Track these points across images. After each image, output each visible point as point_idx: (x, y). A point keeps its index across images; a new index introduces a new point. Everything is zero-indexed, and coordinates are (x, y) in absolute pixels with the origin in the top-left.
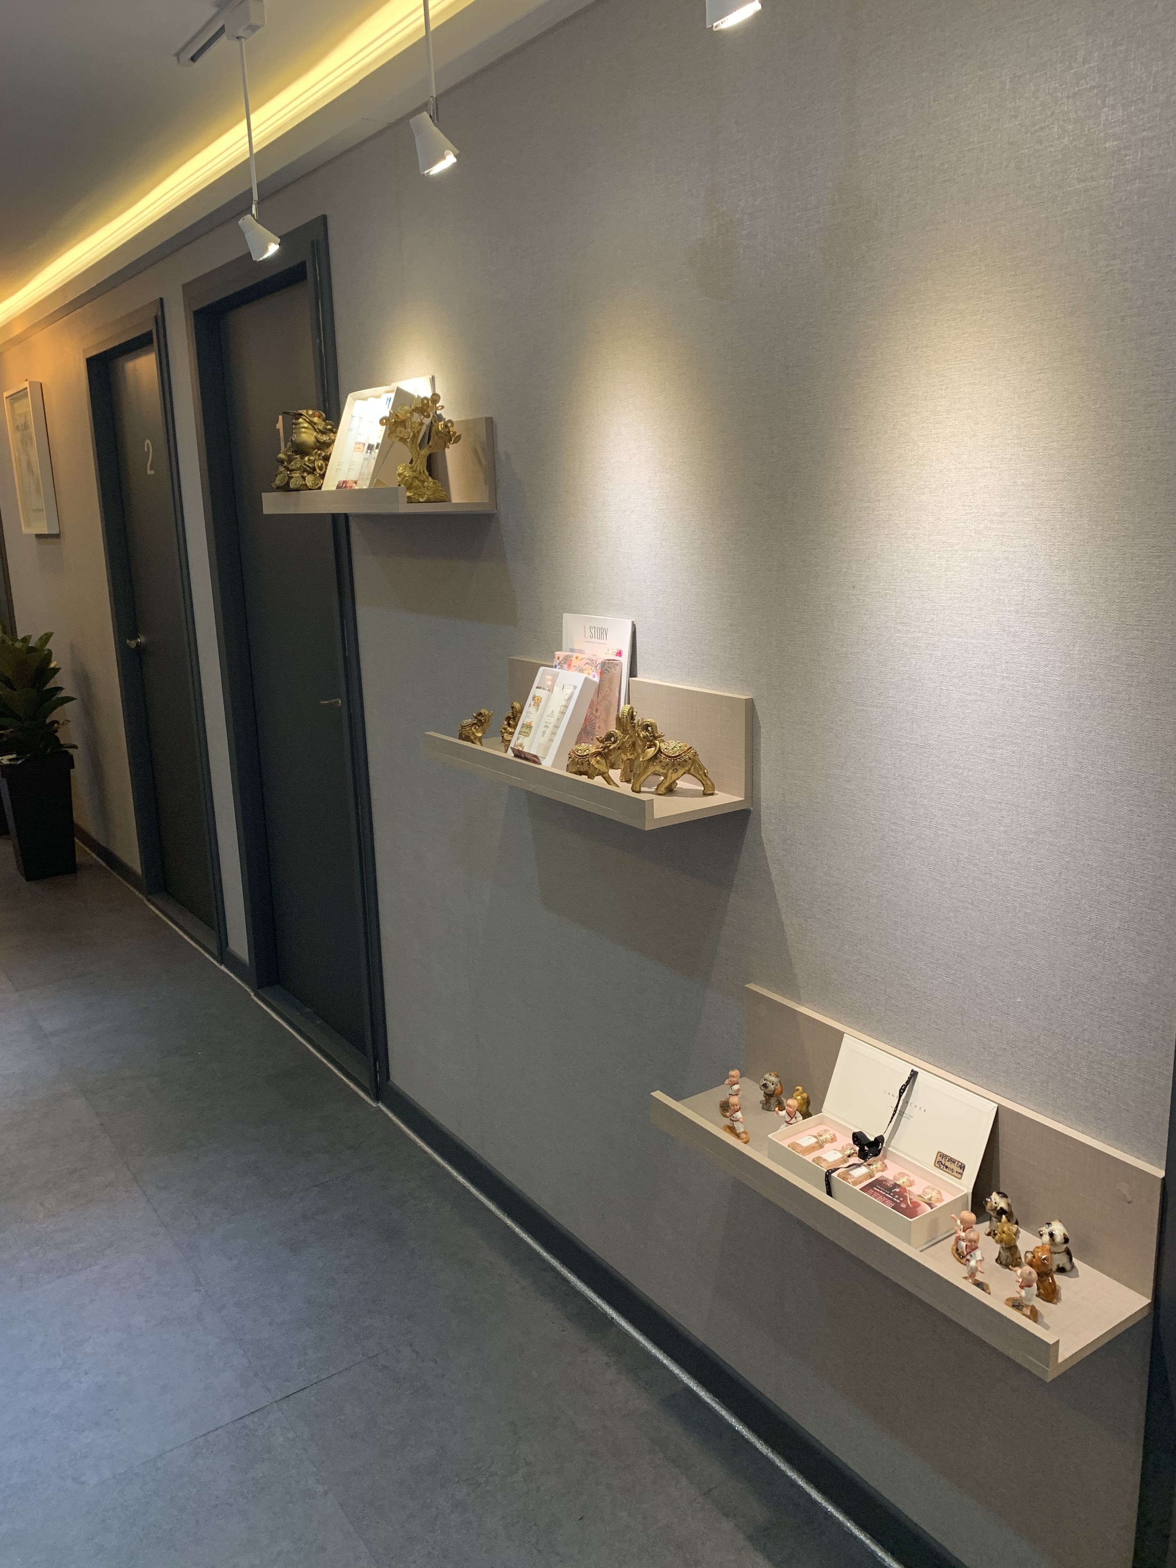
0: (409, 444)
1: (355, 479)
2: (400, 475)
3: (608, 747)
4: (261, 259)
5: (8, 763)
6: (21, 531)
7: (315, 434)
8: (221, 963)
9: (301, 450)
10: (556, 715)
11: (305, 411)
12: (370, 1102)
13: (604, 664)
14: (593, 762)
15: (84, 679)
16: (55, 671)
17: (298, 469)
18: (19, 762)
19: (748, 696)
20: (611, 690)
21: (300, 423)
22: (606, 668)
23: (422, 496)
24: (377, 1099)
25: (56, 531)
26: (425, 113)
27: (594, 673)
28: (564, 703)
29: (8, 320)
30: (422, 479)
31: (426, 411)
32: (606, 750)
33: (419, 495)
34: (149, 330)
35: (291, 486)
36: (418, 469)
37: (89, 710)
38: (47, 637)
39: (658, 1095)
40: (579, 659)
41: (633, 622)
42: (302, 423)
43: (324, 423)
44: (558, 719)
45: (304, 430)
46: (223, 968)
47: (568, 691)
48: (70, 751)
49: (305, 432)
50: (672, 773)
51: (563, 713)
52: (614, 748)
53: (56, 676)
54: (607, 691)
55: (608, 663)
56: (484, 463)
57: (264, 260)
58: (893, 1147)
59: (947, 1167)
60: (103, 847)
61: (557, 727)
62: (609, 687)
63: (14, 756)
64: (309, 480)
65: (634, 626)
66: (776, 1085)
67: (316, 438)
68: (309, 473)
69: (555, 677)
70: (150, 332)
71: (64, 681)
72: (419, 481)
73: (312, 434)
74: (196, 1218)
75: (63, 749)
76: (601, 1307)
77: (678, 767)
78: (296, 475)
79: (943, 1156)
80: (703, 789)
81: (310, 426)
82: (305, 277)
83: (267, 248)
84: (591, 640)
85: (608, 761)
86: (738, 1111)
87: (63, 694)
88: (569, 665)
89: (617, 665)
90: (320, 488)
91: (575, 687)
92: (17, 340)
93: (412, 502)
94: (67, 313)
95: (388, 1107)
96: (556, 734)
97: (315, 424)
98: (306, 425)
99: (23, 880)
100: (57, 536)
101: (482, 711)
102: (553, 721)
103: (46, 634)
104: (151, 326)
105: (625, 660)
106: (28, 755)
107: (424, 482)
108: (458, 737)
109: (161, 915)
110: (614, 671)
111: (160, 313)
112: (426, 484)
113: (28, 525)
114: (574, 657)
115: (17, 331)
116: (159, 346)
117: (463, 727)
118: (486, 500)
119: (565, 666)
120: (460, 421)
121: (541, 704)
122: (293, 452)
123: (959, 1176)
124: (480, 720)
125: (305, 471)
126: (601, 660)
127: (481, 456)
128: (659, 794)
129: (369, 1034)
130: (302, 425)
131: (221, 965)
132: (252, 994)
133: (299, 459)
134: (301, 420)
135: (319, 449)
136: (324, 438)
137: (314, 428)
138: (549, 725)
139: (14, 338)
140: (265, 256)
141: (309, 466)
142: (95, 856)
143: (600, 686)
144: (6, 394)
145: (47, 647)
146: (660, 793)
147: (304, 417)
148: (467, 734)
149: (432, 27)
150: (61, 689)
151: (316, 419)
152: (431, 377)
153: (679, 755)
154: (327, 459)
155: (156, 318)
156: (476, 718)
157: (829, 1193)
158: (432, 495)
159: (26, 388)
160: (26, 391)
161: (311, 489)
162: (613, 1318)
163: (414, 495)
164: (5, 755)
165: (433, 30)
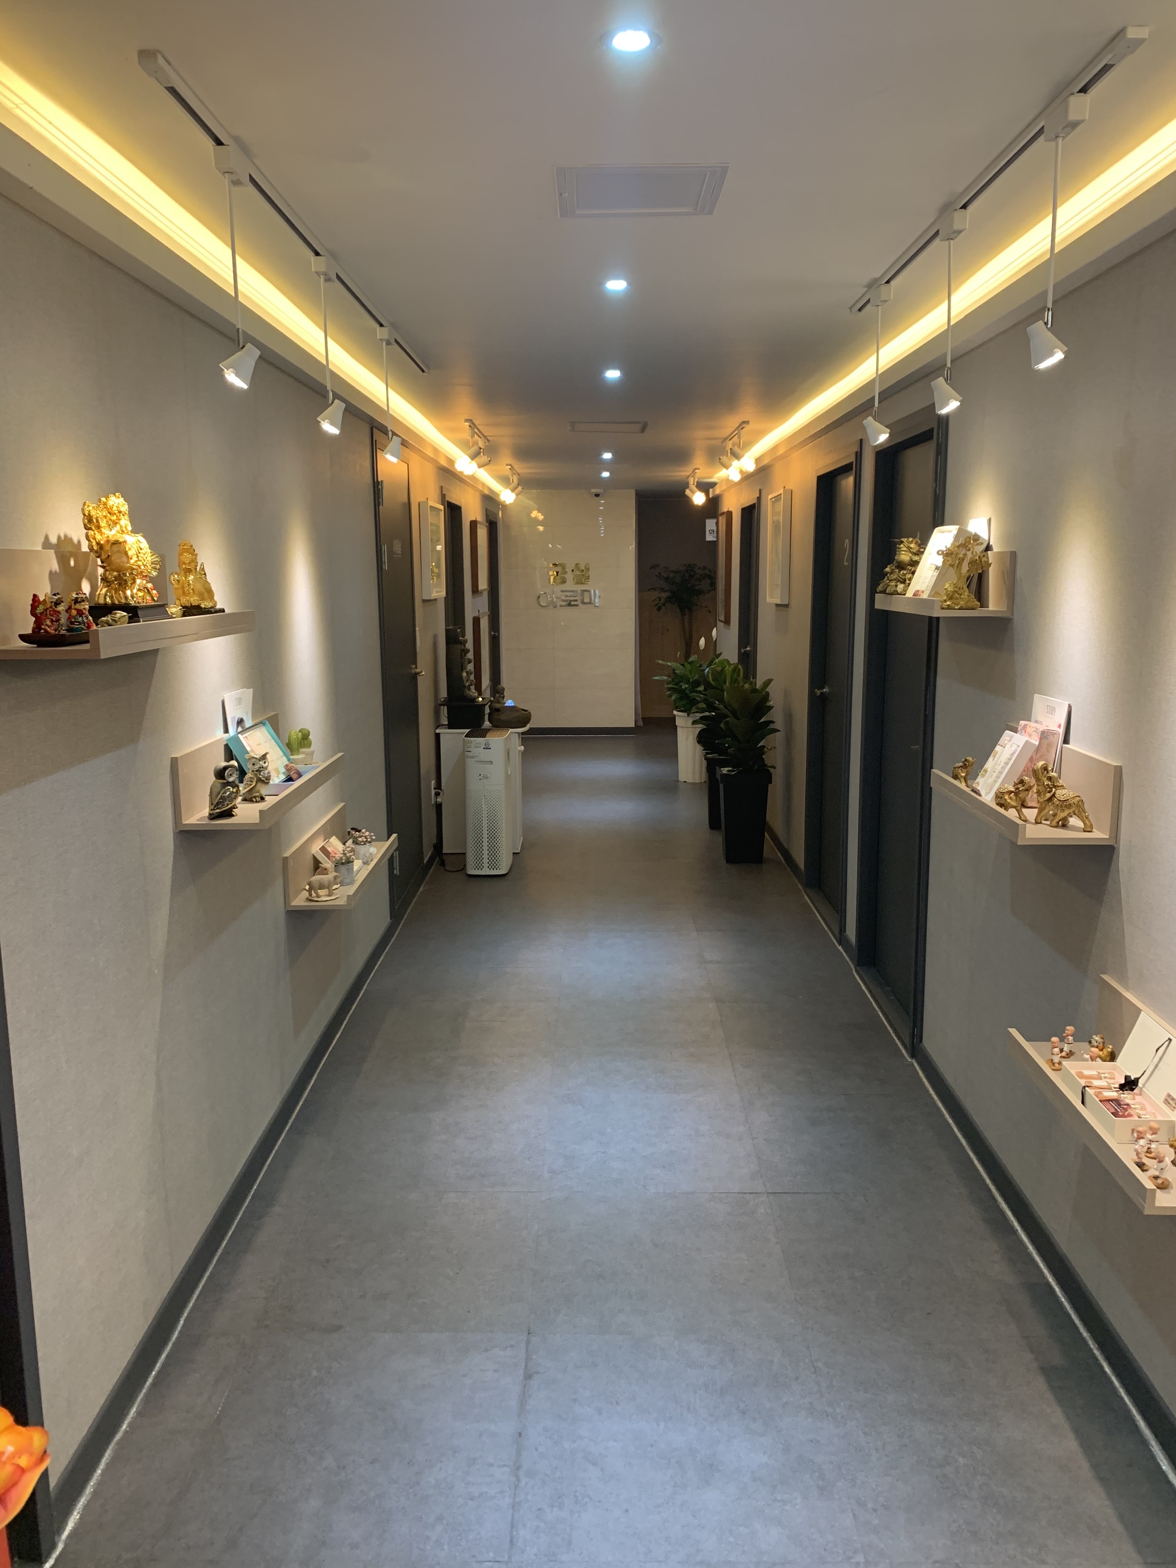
0: (955, 568)
1: (923, 589)
2: (946, 589)
3: (1019, 788)
4: (875, 444)
5: (726, 772)
6: (766, 600)
7: (910, 555)
8: (840, 944)
9: (901, 566)
10: (1002, 764)
11: (906, 539)
12: (908, 1058)
13: (1043, 732)
14: (1006, 797)
15: (789, 717)
16: (771, 708)
17: (895, 579)
18: (733, 773)
19: (1120, 763)
20: (1048, 751)
21: (901, 548)
22: (1045, 735)
23: (957, 605)
24: (913, 1056)
25: (787, 603)
26: (942, 378)
27: (1037, 738)
28: (1008, 756)
29: (776, 444)
30: (960, 593)
31: (967, 547)
32: (1017, 791)
33: (955, 604)
34: (850, 461)
35: (887, 591)
36: (959, 586)
37: (789, 740)
38: (769, 681)
39: (1013, 1031)
40: (1031, 727)
41: (1069, 704)
42: (903, 547)
43: (918, 548)
44: (1002, 768)
45: (903, 552)
46: (840, 948)
47: (1013, 748)
48: (771, 770)
49: (904, 554)
50: (1060, 812)
51: (1007, 764)
52: (1022, 790)
53: (771, 711)
54: (1044, 752)
55: (1048, 732)
56: (1007, 583)
57: (877, 445)
58: (1146, 1089)
59: (1169, 1103)
60: (785, 849)
61: (1001, 773)
62: (1046, 749)
63: (730, 769)
64: (901, 587)
65: (1070, 707)
66: (1099, 1043)
67: (910, 557)
68: (902, 583)
69: (1011, 738)
70: (852, 462)
71: (776, 716)
72: (958, 594)
73: (908, 555)
74: (759, 1089)
75: (766, 768)
76: (1012, 1222)
77: (1065, 809)
78: (892, 584)
79: (1169, 1095)
80: (1083, 827)
81: (908, 550)
82: (933, 438)
83: (878, 438)
84: (1048, 715)
85: (1018, 798)
86: (1056, 1048)
87: (772, 726)
88: (1025, 731)
89: (1055, 734)
90: (905, 595)
91: (1018, 746)
92: (783, 457)
93: (950, 609)
94: (811, 441)
95: (919, 1063)
96: (999, 778)
97: (911, 548)
98: (905, 549)
99: (725, 861)
100: (787, 606)
101: (968, 758)
102: (999, 768)
103: (768, 680)
104: (852, 459)
105: (1061, 731)
106: (741, 769)
107: (961, 595)
108: (952, 776)
109: (811, 904)
110: (1052, 738)
111: (859, 450)
112: (962, 596)
113: (771, 597)
114: (1029, 725)
115: (781, 451)
116: (856, 472)
117: (955, 768)
118: (1005, 610)
119: (1023, 731)
120: (998, 552)
121: (996, 756)
122: (895, 567)
123: (1173, 1109)
124: (965, 765)
125: (899, 581)
126: (1042, 729)
127: (1006, 578)
128: (1052, 827)
129: (912, 1006)
130: (902, 549)
131: (839, 946)
132: (854, 970)
133: (897, 572)
134: (902, 546)
135: (911, 566)
136: (916, 558)
137: (910, 550)
138: (996, 771)
139: (779, 456)
140: (878, 443)
141: (901, 578)
142: (780, 855)
143: (1038, 748)
144: (770, 497)
145: (767, 690)
146: (1052, 825)
147: (904, 544)
148: (956, 773)
149: (952, 323)
150: (773, 722)
151: (912, 546)
152: (988, 518)
153: (1066, 800)
154: (913, 573)
155: (856, 453)
156: (963, 762)
157: (1083, 1102)
158: (965, 604)
159: (781, 494)
160: (780, 496)
161: (901, 595)
162: (1017, 1230)
163: (952, 604)
164: (726, 767)
165: (953, 325)
